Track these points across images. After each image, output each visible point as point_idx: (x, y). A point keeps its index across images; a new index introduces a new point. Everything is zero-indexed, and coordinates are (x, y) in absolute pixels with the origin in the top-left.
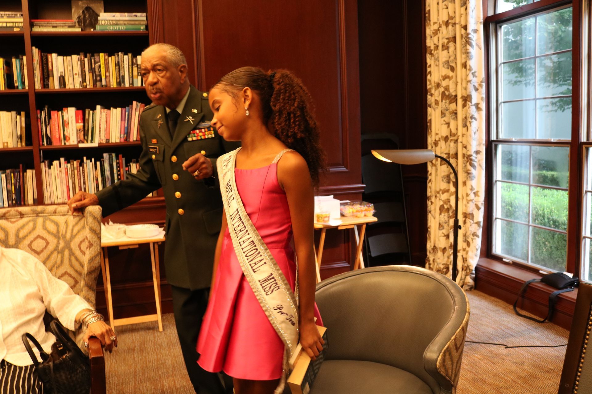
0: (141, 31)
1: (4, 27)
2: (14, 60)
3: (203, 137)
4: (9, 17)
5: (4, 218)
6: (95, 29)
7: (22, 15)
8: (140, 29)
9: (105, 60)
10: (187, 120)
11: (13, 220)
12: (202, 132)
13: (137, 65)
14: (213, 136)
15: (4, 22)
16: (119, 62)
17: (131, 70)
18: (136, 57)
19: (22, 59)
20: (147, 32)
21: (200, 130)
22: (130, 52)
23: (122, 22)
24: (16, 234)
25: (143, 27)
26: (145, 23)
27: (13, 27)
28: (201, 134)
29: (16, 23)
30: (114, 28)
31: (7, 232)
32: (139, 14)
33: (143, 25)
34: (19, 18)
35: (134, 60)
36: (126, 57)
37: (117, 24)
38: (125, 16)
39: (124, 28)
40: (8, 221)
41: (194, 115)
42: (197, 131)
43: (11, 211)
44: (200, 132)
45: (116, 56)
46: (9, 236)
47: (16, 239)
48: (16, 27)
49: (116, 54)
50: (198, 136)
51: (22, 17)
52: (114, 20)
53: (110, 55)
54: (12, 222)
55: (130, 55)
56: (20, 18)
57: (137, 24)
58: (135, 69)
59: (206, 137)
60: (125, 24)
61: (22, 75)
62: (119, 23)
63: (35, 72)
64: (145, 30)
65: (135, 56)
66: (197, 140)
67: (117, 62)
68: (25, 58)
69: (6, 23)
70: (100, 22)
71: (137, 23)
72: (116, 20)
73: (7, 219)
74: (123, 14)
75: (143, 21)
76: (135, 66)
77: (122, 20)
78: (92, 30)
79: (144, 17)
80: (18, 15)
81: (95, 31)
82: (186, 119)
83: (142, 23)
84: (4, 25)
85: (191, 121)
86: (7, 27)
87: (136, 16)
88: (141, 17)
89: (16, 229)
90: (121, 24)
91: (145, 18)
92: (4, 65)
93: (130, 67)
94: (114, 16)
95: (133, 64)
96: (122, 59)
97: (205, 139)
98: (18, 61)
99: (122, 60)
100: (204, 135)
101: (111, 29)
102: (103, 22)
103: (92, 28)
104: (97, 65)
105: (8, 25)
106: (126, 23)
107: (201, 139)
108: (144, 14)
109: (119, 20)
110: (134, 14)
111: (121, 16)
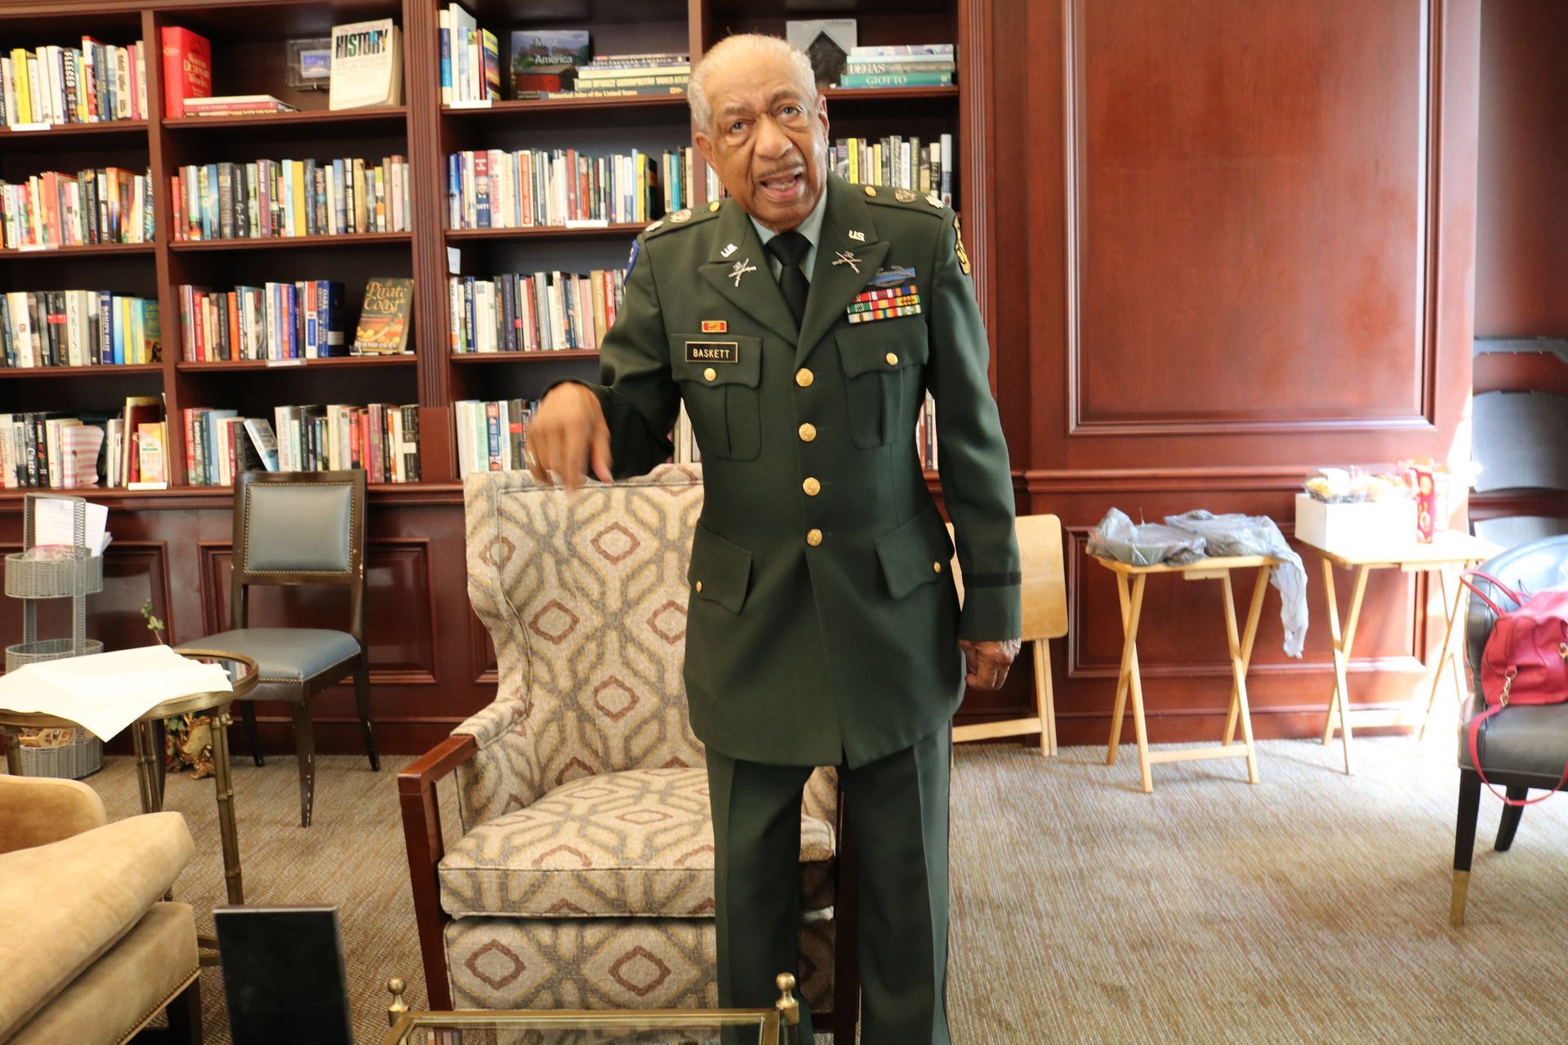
0: (942, 85)
1: (651, 87)
2: (666, 157)
3: (890, 314)
4: (661, 65)
5: (656, 483)
6: (839, 83)
7: (688, 59)
8: (941, 82)
9: (859, 153)
10: (840, 261)
11: (675, 489)
12: (886, 298)
13: (930, 163)
14: (918, 309)
15: (651, 76)
16: (889, 159)
17: (915, 176)
18: (928, 146)
19: (683, 154)
20: (956, 88)
21: (882, 293)
22: (914, 135)
23: (898, 68)
24: (681, 519)
25: (945, 78)
26: (951, 67)
27: (668, 86)
28: (883, 304)
29: (673, 76)
30: (882, 80)
31: (664, 513)
32: (937, 48)
33: (945, 71)
34: (681, 65)
35: (924, 154)
36: (906, 146)
37: (888, 73)
38: (907, 53)
39: (902, 80)
40: (666, 492)
41: (858, 249)
42: (874, 295)
43: (672, 469)
44: (880, 298)
45: (884, 144)
46: (667, 521)
47: (680, 529)
48: (675, 85)
49: (882, 140)
50: (875, 310)
51: (687, 63)
52: (881, 64)
53: (870, 144)
54: (673, 494)
55: (915, 141)
56: (684, 65)
57: (932, 71)
58: (925, 174)
59: (900, 313)
60: (905, 71)
61: (682, 189)
62: (892, 68)
63: (708, 181)
64: (950, 84)
65: (924, 144)
66: (876, 321)
67: (884, 159)
68: (689, 152)
69: (655, 76)
70: (850, 69)
71: (933, 67)
72: (886, 64)
73: (663, 486)
74: (902, 48)
75: (947, 62)
76: (926, 166)
77: (898, 63)
78: (833, 86)
79: (948, 53)
80: (680, 59)
81: (839, 88)
82: (837, 260)
83: (943, 67)
84: (651, 81)
85: (853, 266)
86: (656, 86)
87: (931, 52)
88: (942, 53)
89: (682, 507)
90: (896, 73)
91: (951, 57)
92: (647, 169)
93: (915, 169)
94: (882, 54)
95: (920, 162)
96: (897, 149)
97: (896, 318)
98: (674, 159)
99: (897, 154)
100: (894, 307)
101: (875, 82)
102: (858, 69)
103: (833, 82)
104: (842, 164)
105: (660, 81)
106: (908, 68)
107: (886, 319)
108: (950, 47)
109: (892, 64)
110: (927, 47)
111: (897, 54)
